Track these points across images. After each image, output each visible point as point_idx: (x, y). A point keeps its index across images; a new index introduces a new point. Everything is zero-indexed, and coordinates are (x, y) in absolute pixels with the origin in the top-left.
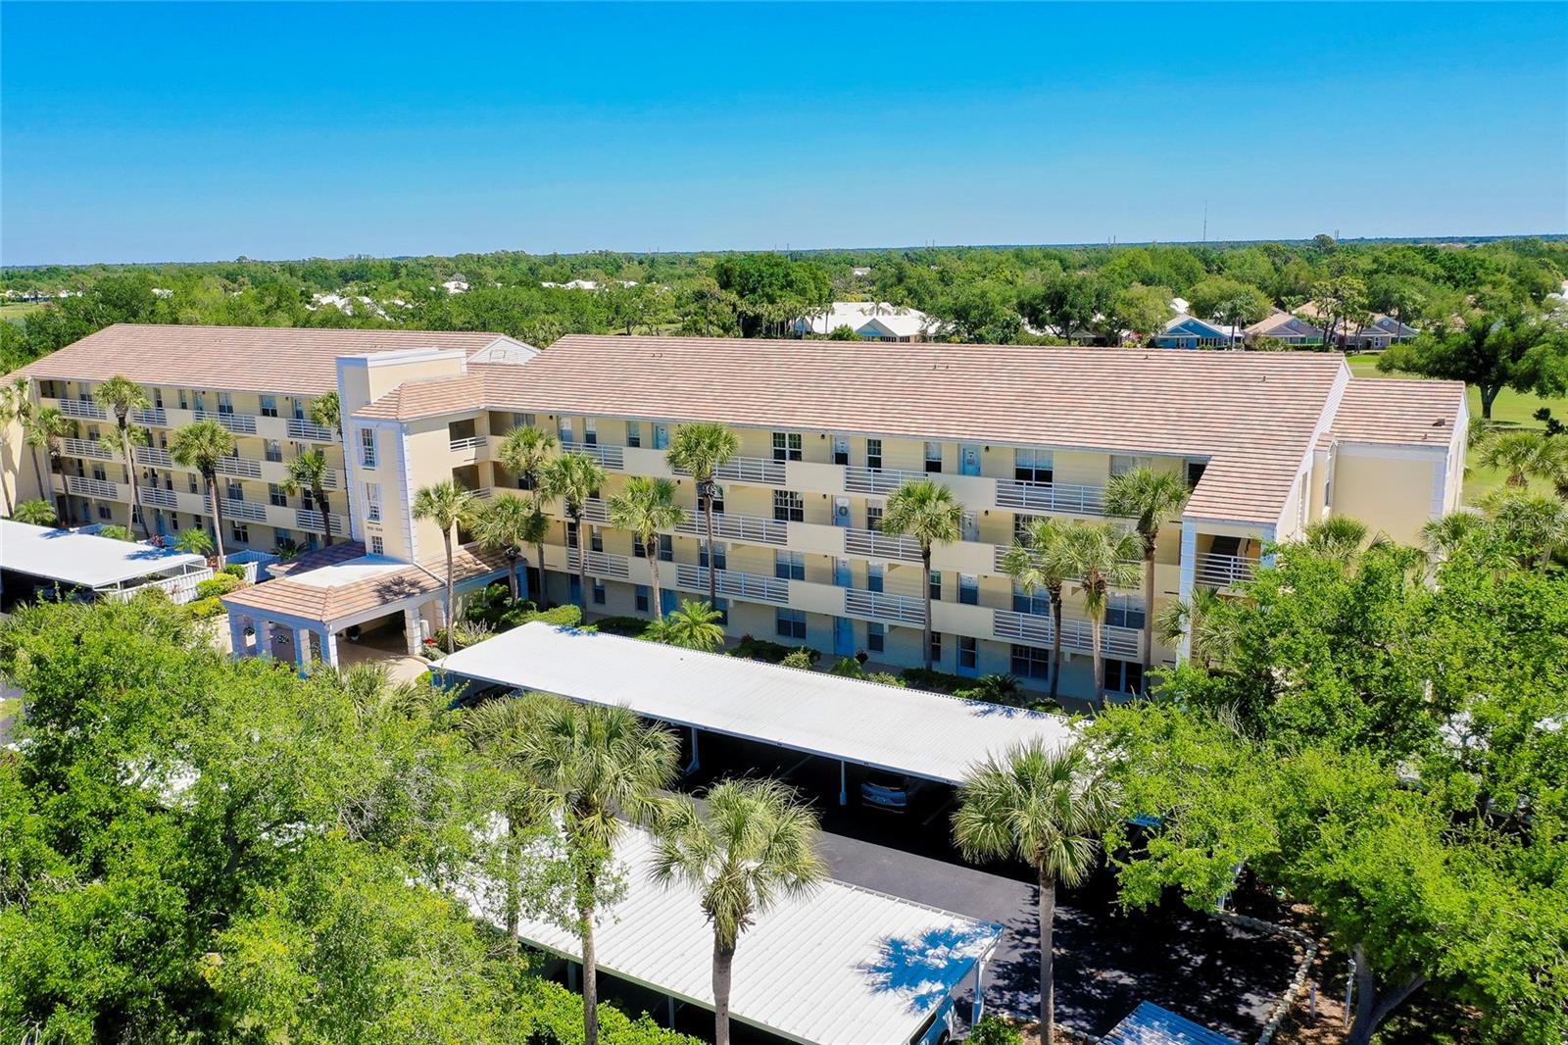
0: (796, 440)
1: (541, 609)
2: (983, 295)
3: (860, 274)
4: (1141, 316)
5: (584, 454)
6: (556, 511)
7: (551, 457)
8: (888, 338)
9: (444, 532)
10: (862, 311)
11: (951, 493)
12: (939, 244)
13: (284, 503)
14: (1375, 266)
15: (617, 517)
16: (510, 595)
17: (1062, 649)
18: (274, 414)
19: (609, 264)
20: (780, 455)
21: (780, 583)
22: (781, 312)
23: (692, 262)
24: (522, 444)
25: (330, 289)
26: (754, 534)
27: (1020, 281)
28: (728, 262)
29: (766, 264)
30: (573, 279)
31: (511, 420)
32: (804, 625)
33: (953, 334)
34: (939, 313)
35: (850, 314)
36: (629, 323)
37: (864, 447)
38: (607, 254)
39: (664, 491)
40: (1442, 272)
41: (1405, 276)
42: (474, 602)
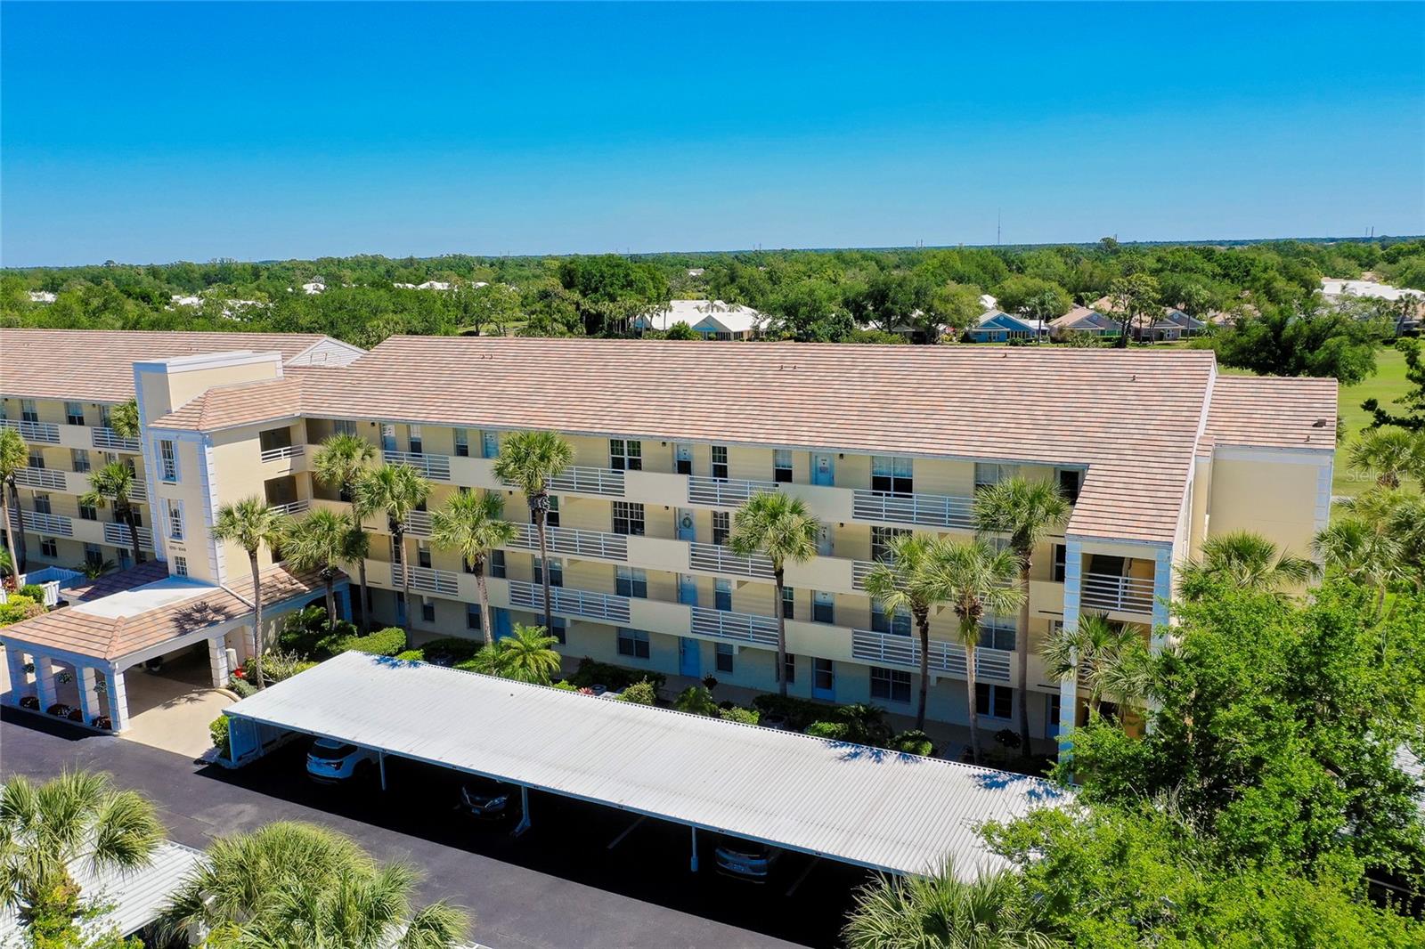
0: (635, 447)
1: (363, 632)
2: (811, 292)
3: (694, 274)
4: (957, 311)
5: (406, 465)
6: (377, 525)
7: (370, 467)
8: (723, 335)
9: (250, 553)
10: (698, 308)
11: (806, 507)
12: (764, 248)
13: (94, 518)
14: (1160, 266)
15: (440, 536)
16: (327, 618)
17: (929, 672)
18: (81, 422)
19: (462, 267)
20: (618, 464)
21: (621, 599)
22: (622, 310)
23: (540, 264)
24: (338, 455)
25: (192, 292)
26: (590, 548)
27: (843, 280)
28: (571, 263)
29: (608, 265)
30: (427, 281)
31: (331, 427)
32: (647, 644)
33: (783, 329)
34: (770, 310)
35: (686, 312)
36: (477, 321)
37: (709, 454)
38: (461, 257)
39: (492, 506)
40: (1218, 270)
41: (1188, 274)
42: (288, 627)
